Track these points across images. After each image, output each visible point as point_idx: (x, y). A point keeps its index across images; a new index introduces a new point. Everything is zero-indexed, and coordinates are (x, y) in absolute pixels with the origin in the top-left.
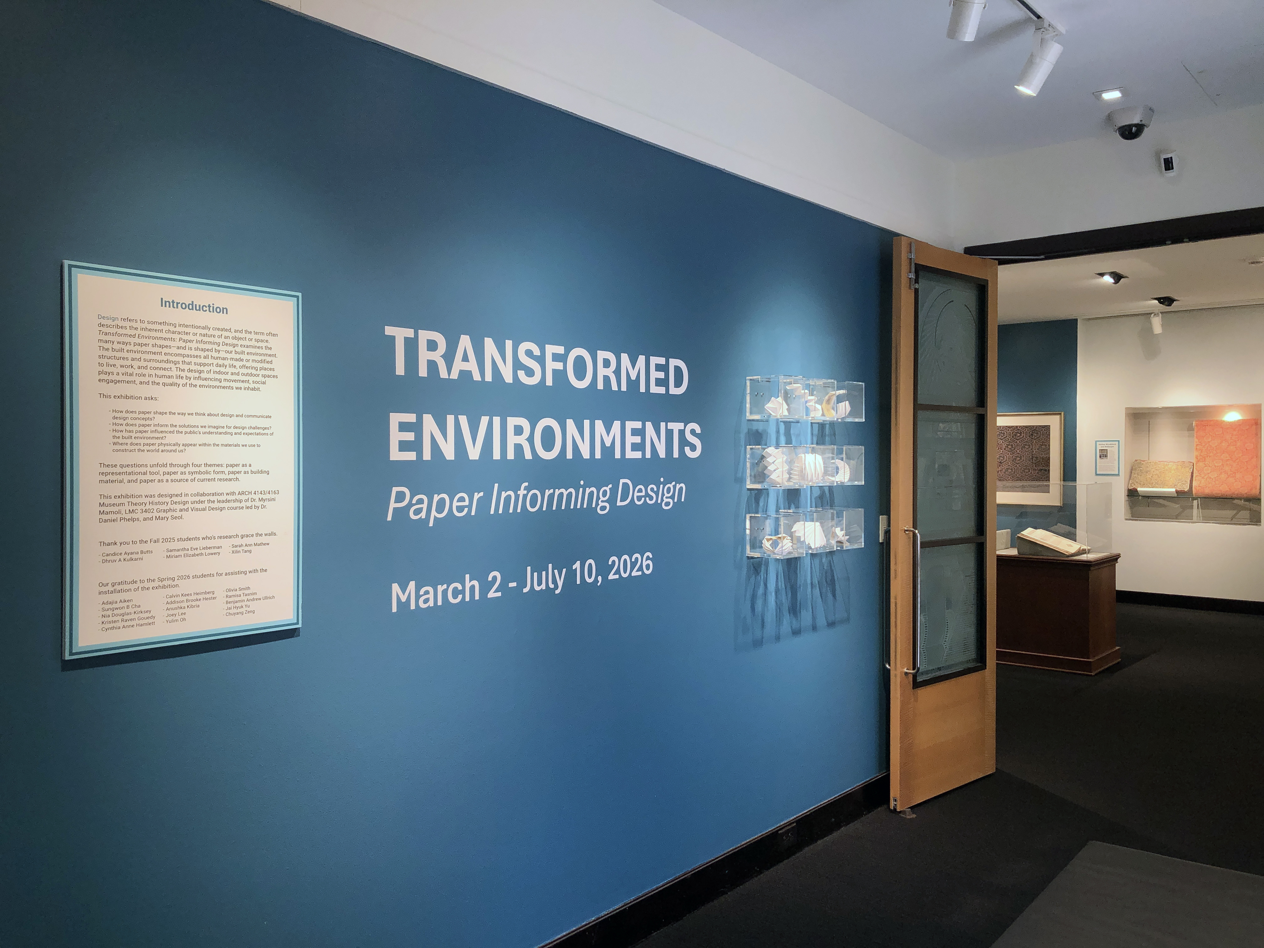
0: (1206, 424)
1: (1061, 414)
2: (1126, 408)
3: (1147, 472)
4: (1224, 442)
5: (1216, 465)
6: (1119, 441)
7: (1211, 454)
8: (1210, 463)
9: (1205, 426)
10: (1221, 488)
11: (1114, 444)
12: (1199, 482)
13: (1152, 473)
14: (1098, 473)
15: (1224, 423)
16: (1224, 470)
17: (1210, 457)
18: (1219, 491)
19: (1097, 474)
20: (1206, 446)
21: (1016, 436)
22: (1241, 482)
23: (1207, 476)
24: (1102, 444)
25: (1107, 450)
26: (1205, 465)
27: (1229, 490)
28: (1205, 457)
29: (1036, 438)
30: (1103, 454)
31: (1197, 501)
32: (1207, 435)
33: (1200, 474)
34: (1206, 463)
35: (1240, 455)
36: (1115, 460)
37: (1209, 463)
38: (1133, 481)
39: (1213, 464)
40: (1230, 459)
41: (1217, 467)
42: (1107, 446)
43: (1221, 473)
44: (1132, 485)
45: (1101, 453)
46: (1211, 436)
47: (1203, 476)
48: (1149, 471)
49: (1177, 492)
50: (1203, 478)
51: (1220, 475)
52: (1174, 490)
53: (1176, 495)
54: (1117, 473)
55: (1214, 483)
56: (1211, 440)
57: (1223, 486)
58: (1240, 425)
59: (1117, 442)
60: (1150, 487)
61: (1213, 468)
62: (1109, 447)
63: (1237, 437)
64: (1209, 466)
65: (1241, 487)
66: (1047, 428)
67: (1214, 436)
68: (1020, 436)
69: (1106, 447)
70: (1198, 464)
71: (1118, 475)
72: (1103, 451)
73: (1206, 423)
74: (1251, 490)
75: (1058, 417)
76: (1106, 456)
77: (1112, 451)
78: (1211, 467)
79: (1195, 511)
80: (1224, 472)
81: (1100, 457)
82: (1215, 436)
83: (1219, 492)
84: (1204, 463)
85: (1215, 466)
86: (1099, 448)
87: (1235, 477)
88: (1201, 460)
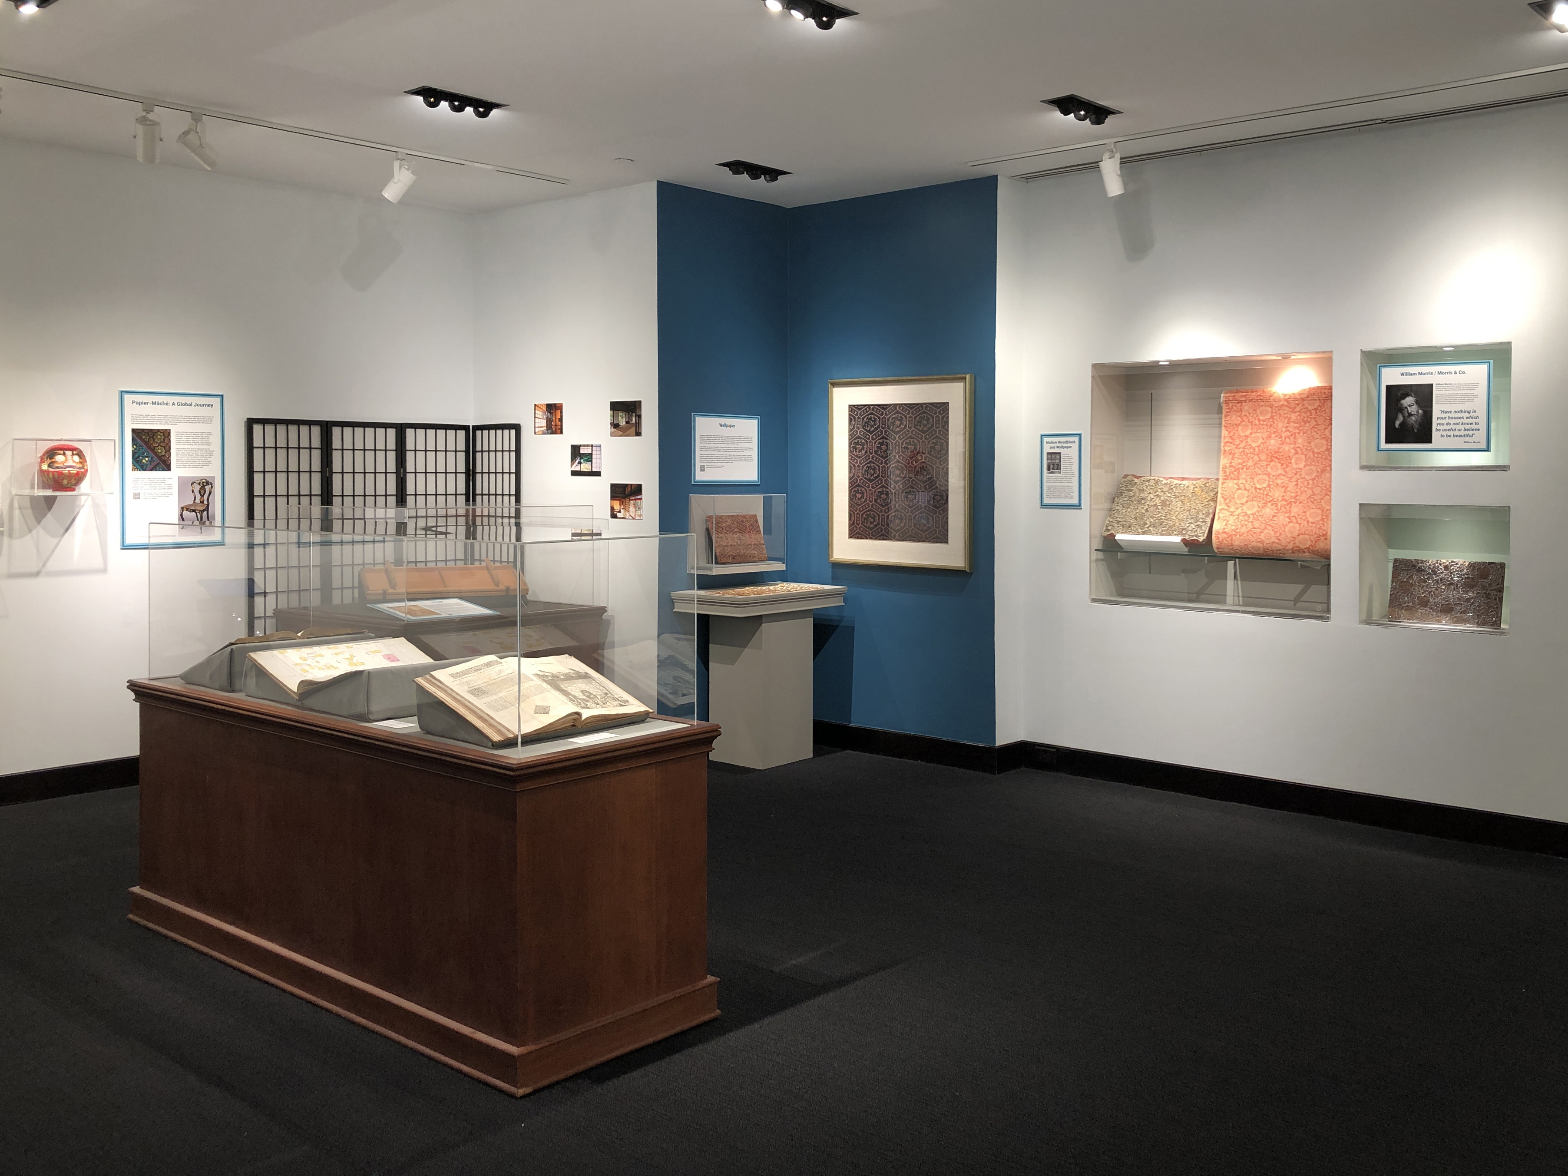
0: (1244, 399)
1: (965, 378)
2: (1095, 366)
3: (1139, 502)
4: (1273, 435)
5: (1258, 486)
6: (1080, 435)
7: (1250, 463)
8: (1247, 482)
9: (1241, 402)
10: (1262, 536)
11: (1071, 442)
12: (1224, 523)
13: (1148, 503)
14: (1046, 501)
15: (1276, 394)
16: (1271, 497)
17: (1247, 469)
18: (1259, 542)
19: (1043, 506)
20: (1242, 446)
21: (894, 425)
22: (1300, 524)
23: (1239, 511)
24: (1052, 442)
25: (1060, 453)
26: (1238, 486)
27: (1277, 541)
28: (1238, 469)
29: (925, 428)
30: (1054, 463)
31: (1233, 562)
32: (1243, 421)
33: (1228, 506)
34: (1240, 482)
35: (1301, 465)
36: (1073, 475)
37: (1244, 482)
38: (1111, 520)
39: (1252, 484)
40: (1283, 473)
41: (1258, 491)
42: (1060, 445)
43: (1265, 504)
44: (1109, 528)
45: (1050, 461)
46: (1252, 423)
47: (1232, 509)
48: (1143, 499)
49: (1184, 541)
50: (1232, 514)
51: (1263, 507)
52: (1177, 539)
53: (1185, 550)
54: (1075, 501)
55: (1250, 525)
56: (1251, 433)
57: (1266, 531)
58: (1303, 399)
59: (1076, 439)
60: (1139, 533)
61: (1252, 493)
62: (1063, 448)
63: (1296, 425)
64: (1245, 489)
65: (1299, 535)
66: (943, 408)
67: (1255, 425)
68: (900, 425)
69: (1058, 447)
70: (1225, 485)
71: (1078, 506)
72: (1053, 456)
73: (1242, 396)
74: (1318, 539)
75: (961, 384)
76: (1059, 468)
77: (1069, 455)
78: (1248, 491)
79: (1230, 583)
80: (1271, 501)
81: (1049, 469)
82: (1257, 423)
83: (1260, 545)
84: (1236, 481)
85: (1256, 488)
86: (1047, 449)
87: (1290, 512)
88: (1232, 476)
